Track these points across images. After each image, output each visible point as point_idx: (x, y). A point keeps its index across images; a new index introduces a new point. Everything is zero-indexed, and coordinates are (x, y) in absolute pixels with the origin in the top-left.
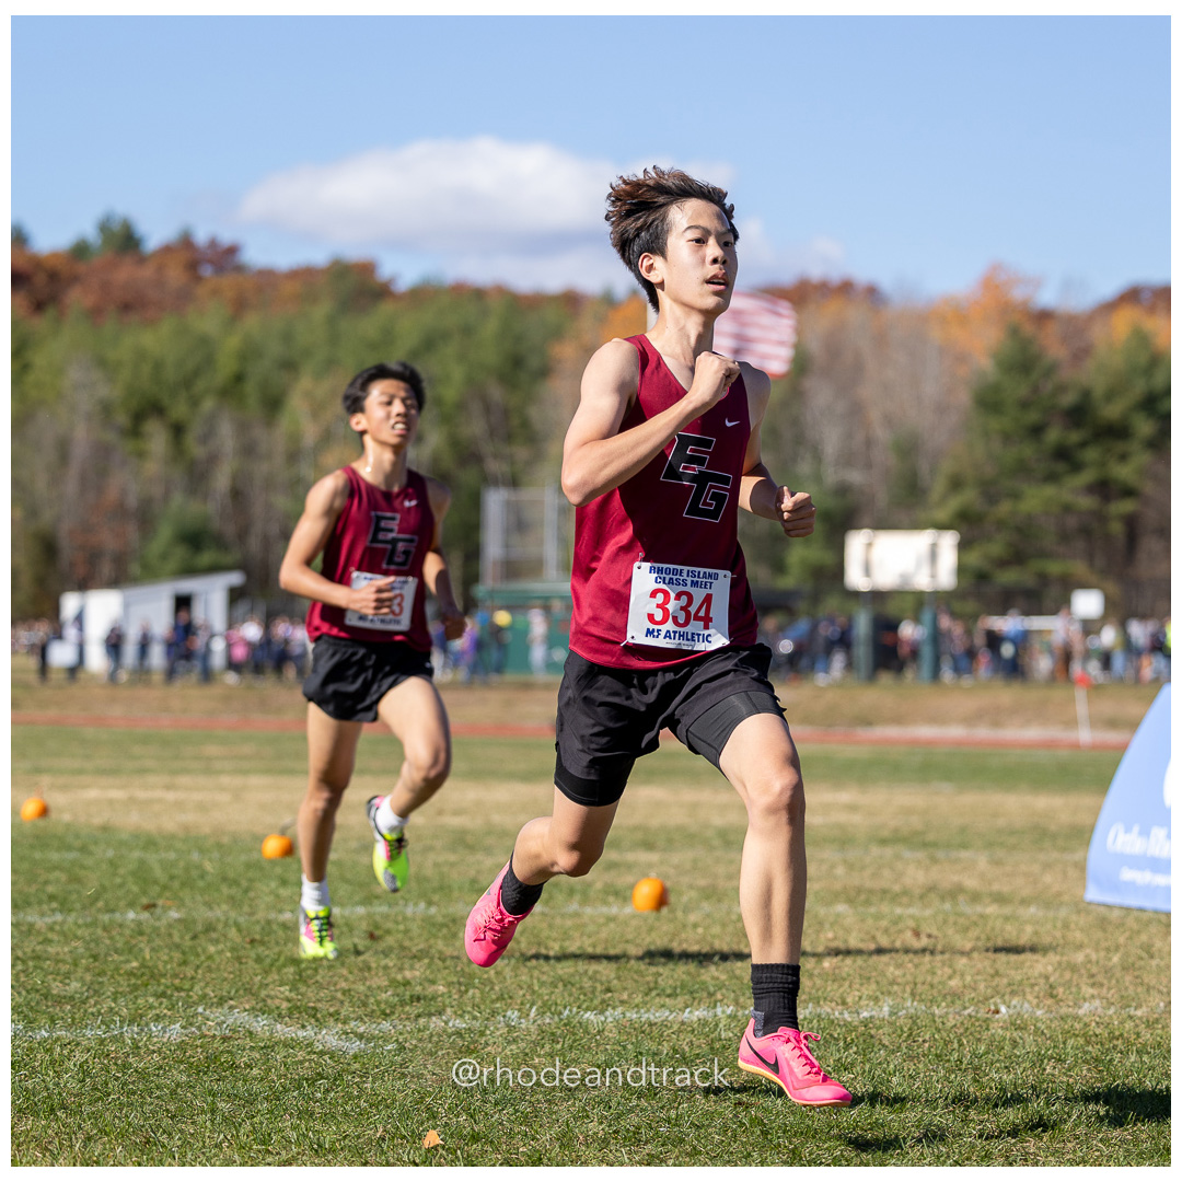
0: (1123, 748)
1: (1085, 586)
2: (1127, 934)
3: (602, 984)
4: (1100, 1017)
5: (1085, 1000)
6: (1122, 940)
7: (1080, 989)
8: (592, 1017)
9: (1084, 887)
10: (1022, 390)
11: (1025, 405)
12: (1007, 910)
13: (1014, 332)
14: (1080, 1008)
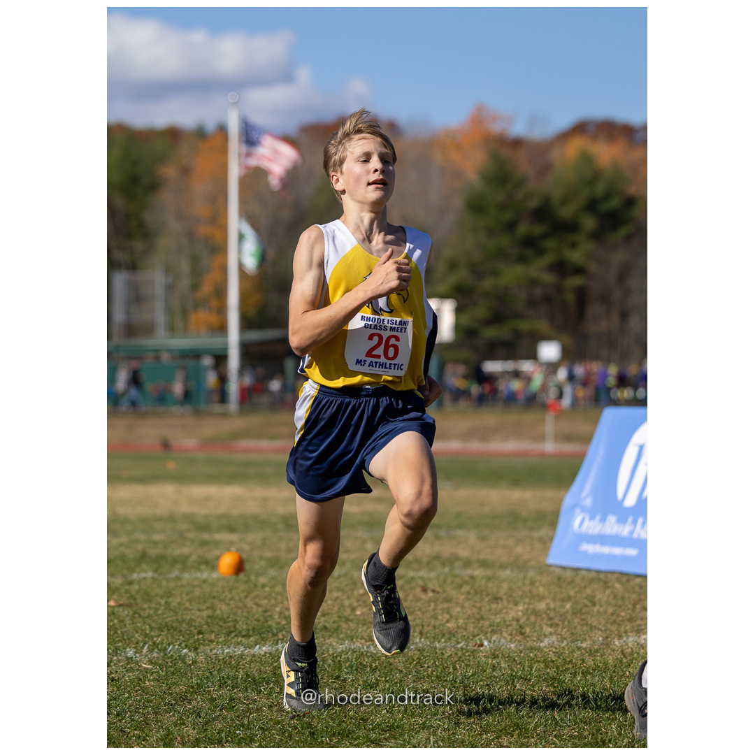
1: (548, 338)
2: (576, 589)
3: (195, 628)
4: (556, 648)
5: (545, 636)
6: (572, 593)
7: (542, 628)
10: (500, 197)
11: (502, 208)
12: (489, 573)
13: (494, 156)
14: (542, 642)
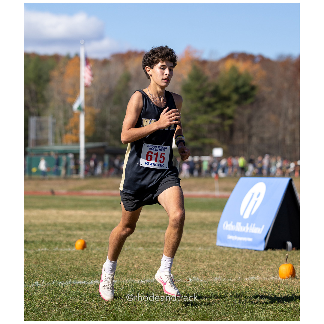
0: (228, 197)
1: (217, 147)
2: (229, 256)
3: (65, 273)
4: (220, 282)
5: (216, 276)
6: (227, 258)
7: (214, 273)
8: (62, 283)
9: (216, 241)
10: (197, 86)
11: (198, 90)
12: (192, 248)
13: (195, 68)
14: (214, 279)
